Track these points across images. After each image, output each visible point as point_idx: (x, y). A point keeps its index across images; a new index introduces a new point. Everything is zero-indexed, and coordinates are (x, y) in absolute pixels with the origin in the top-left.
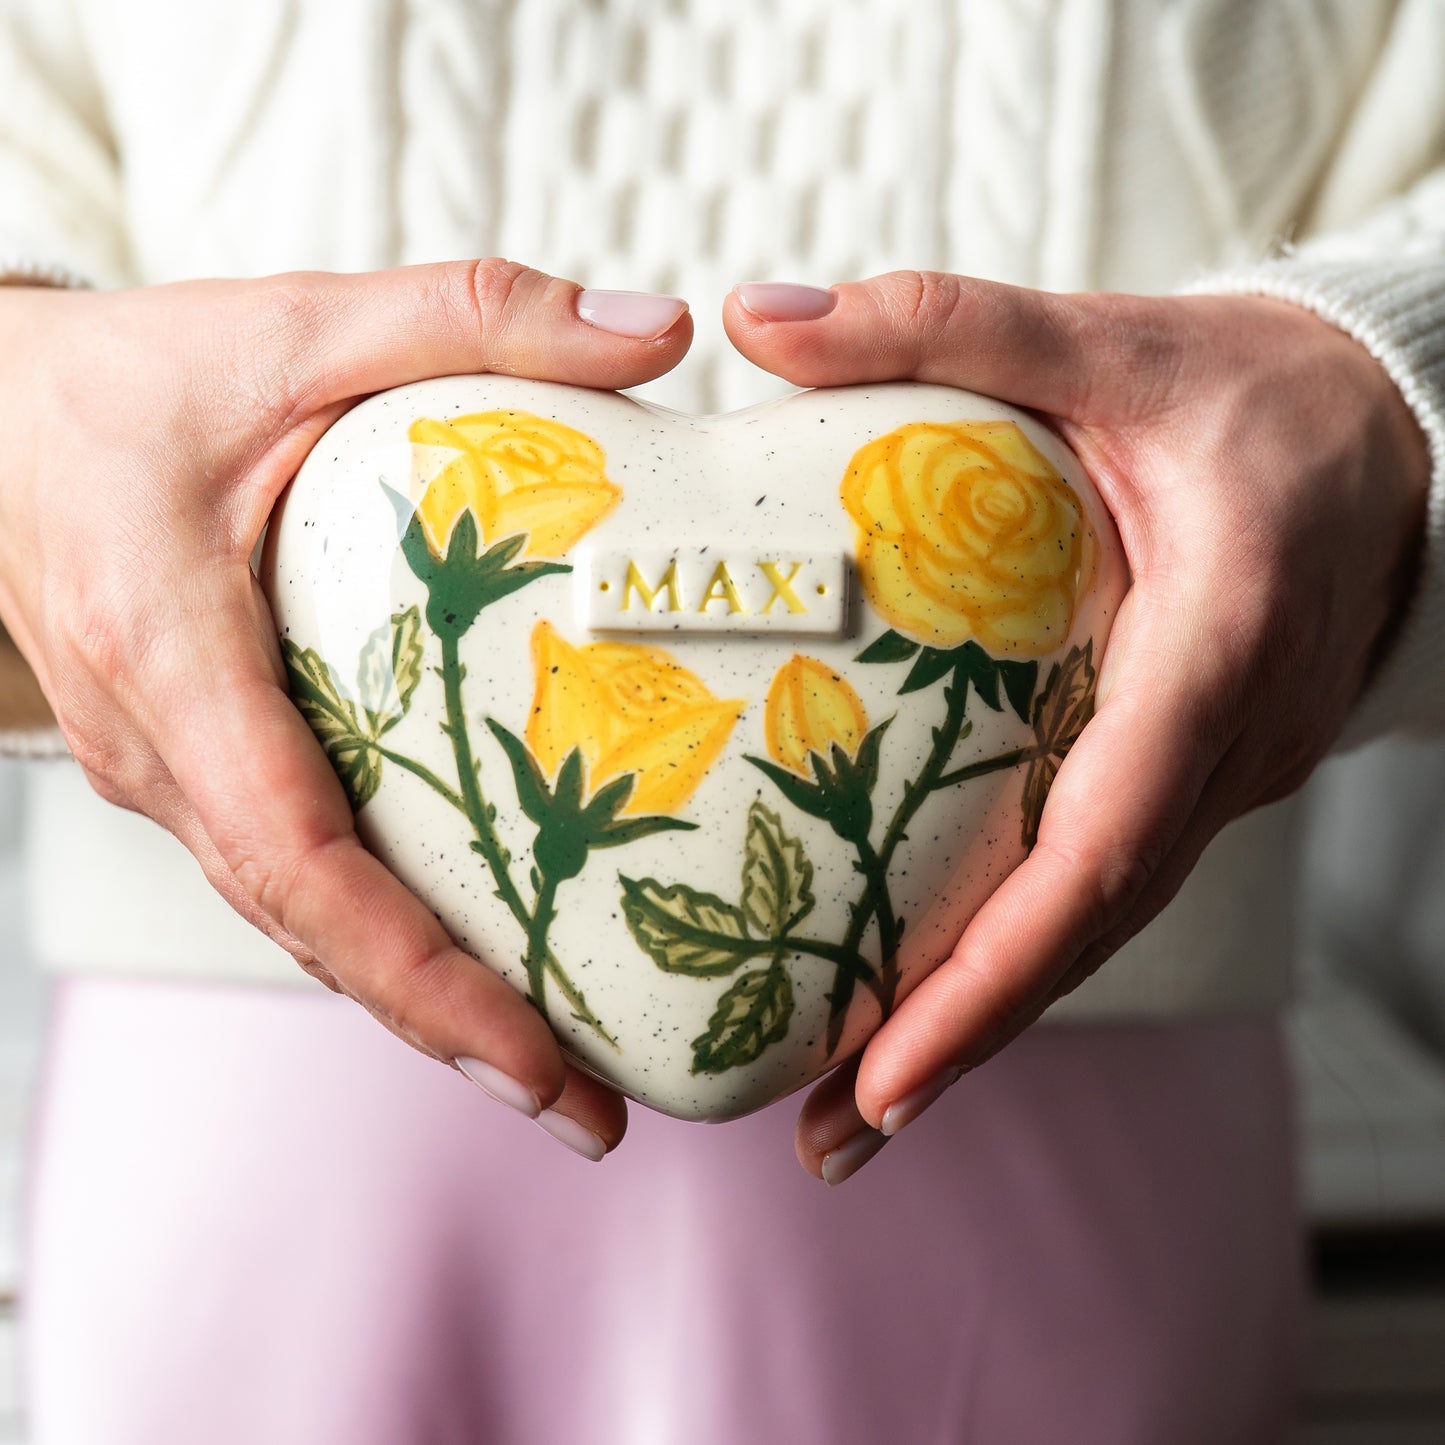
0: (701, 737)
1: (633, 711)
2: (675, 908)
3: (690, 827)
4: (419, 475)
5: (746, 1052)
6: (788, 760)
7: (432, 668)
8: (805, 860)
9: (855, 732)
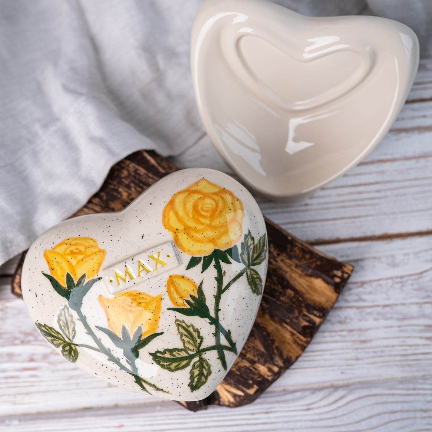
0: (154, 309)
1: (133, 310)
2: (167, 355)
3: (162, 333)
4: (51, 268)
5: (203, 382)
6: (180, 305)
7: (77, 319)
8: (195, 328)
9: (194, 289)
